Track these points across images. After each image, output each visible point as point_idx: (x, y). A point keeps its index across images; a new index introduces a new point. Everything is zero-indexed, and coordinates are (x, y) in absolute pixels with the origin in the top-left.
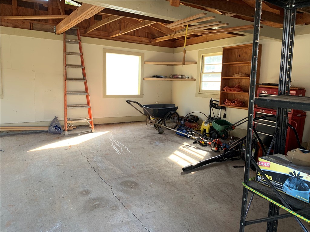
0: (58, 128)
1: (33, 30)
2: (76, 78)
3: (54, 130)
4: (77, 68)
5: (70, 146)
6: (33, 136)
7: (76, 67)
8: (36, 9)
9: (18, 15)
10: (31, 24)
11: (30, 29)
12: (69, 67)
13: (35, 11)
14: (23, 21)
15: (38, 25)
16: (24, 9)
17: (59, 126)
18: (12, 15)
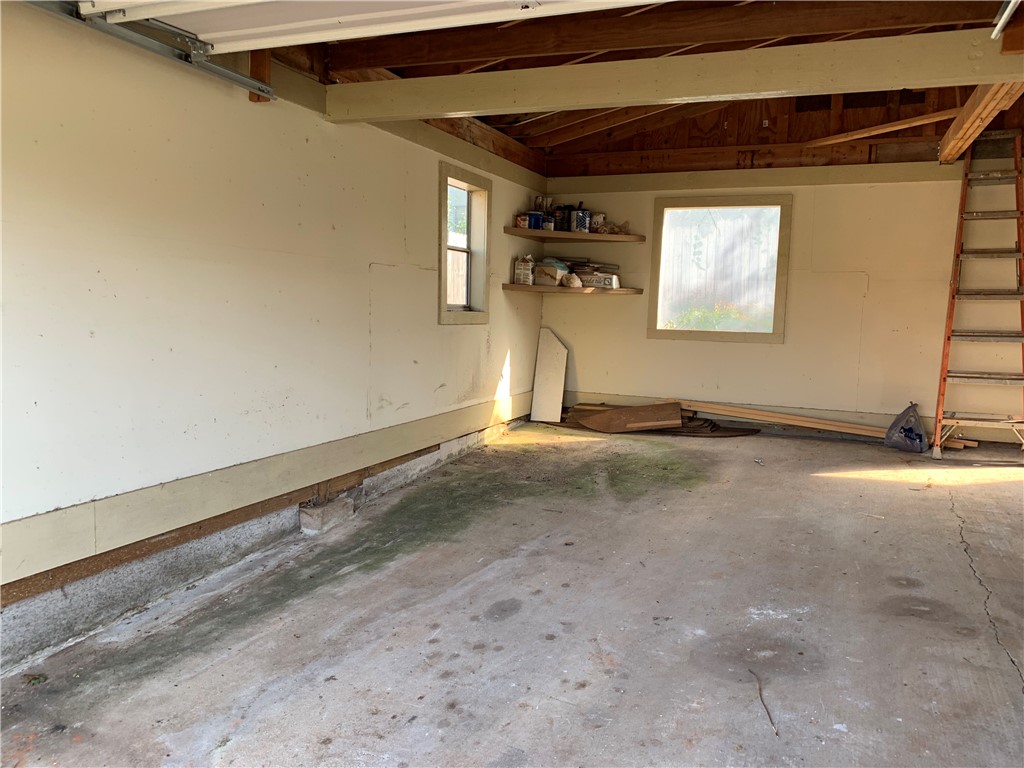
0: (914, 436)
1: (876, 162)
2: (990, 291)
3: (900, 440)
4: (999, 257)
5: (929, 486)
6: (841, 446)
7: (995, 255)
8: (891, 105)
9: (841, 131)
10: (874, 149)
11: (870, 162)
12: (970, 256)
13: (889, 109)
14: (852, 146)
15: (893, 148)
16: (860, 111)
17: (917, 432)
18: (828, 134)
